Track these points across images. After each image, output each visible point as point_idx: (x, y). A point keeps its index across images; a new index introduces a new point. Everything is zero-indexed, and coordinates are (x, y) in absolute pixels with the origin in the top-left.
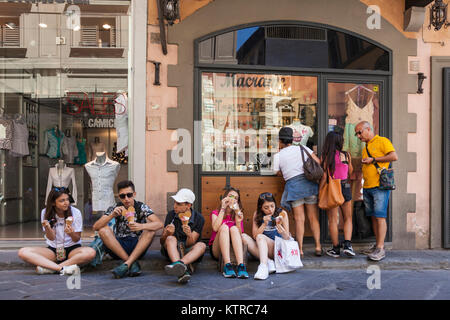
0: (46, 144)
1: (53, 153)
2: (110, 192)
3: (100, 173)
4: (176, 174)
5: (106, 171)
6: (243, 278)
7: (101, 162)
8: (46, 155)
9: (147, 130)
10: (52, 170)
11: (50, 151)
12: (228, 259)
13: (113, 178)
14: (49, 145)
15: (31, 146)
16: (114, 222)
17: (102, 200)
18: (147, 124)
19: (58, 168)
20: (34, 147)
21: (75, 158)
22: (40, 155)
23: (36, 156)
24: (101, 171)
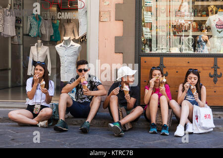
0: (29, 26)
1: (34, 33)
2: (73, 67)
3: (66, 53)
4: (121, 55)
5: (71, 51)
6: (164, 134)
7: (67, 44)
8: (28, 35)
9: (100, 21)
10: (32, 48)
11: (32, 31)
12: (154, 120)
13: (76, 57)
14: (31, 28)
15: (17, 27)
16: (75, 90)
17: (67, 73)
18: (100, 16)
19: (37, 46)
20: (19, 28)
21: (51, 37)
22: (24, 35)
23: (21, 35)
24: (67, 52)
